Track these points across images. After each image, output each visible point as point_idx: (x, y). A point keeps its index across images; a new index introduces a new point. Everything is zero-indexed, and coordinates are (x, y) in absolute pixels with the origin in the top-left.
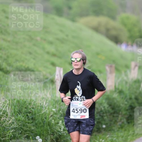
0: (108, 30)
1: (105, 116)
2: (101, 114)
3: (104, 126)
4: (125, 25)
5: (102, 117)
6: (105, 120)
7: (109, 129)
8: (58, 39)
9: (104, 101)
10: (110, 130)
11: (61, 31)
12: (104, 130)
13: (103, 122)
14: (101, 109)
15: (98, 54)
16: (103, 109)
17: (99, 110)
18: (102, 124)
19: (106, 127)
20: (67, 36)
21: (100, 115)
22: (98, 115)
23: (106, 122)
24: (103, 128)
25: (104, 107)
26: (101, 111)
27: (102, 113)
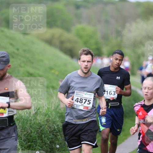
0: (62, 43)
1: (58, 135)
2: (55, 133)
3: (58, 146)
4: (80, 37)
5: (56, 136)
6: (58, 140)
9: (58, 119)
10: (64, 150)
11: (11, 44)
12: (58, 151)
13: (57, 142)
14: (55, 127)
15: (51, 69)
17: (52, 129)
18: (55, 144)
19: (60, 147)
20: (18, 50)
21: (53, 135)
23: (60, 142)
24: (57, 148)
25: (58, 126)
26: (55, 130)
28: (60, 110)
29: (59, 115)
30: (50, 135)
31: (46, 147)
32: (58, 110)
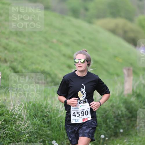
0: (125, 32)
1: (122, 120)
2: (119, 119)
3: (122, 131)
4: (143, 27)
5: (120, 121)
6: (122, 125)
7: (127, 133)
8: (74, 41)
9: (121, 105)
11: (78, 33)
12: (122, 135)
13: (120, 126)
14: (119, 112)
15: (115, 56)
16: (120, 113)
17: (117, 114)
18: (119, 129)
19: (123, 131)
20: (84, 38)
21: (117, 119)
22: (115, 119)
23: (123, 127)
24: (120, 133)
25: (122, 111)
26: (119, 115)
27: (119, 117)
28: (124, 96)
29: (123, 101)
30: (114, 120)
31: (111, 131)
32: (122, 96)
